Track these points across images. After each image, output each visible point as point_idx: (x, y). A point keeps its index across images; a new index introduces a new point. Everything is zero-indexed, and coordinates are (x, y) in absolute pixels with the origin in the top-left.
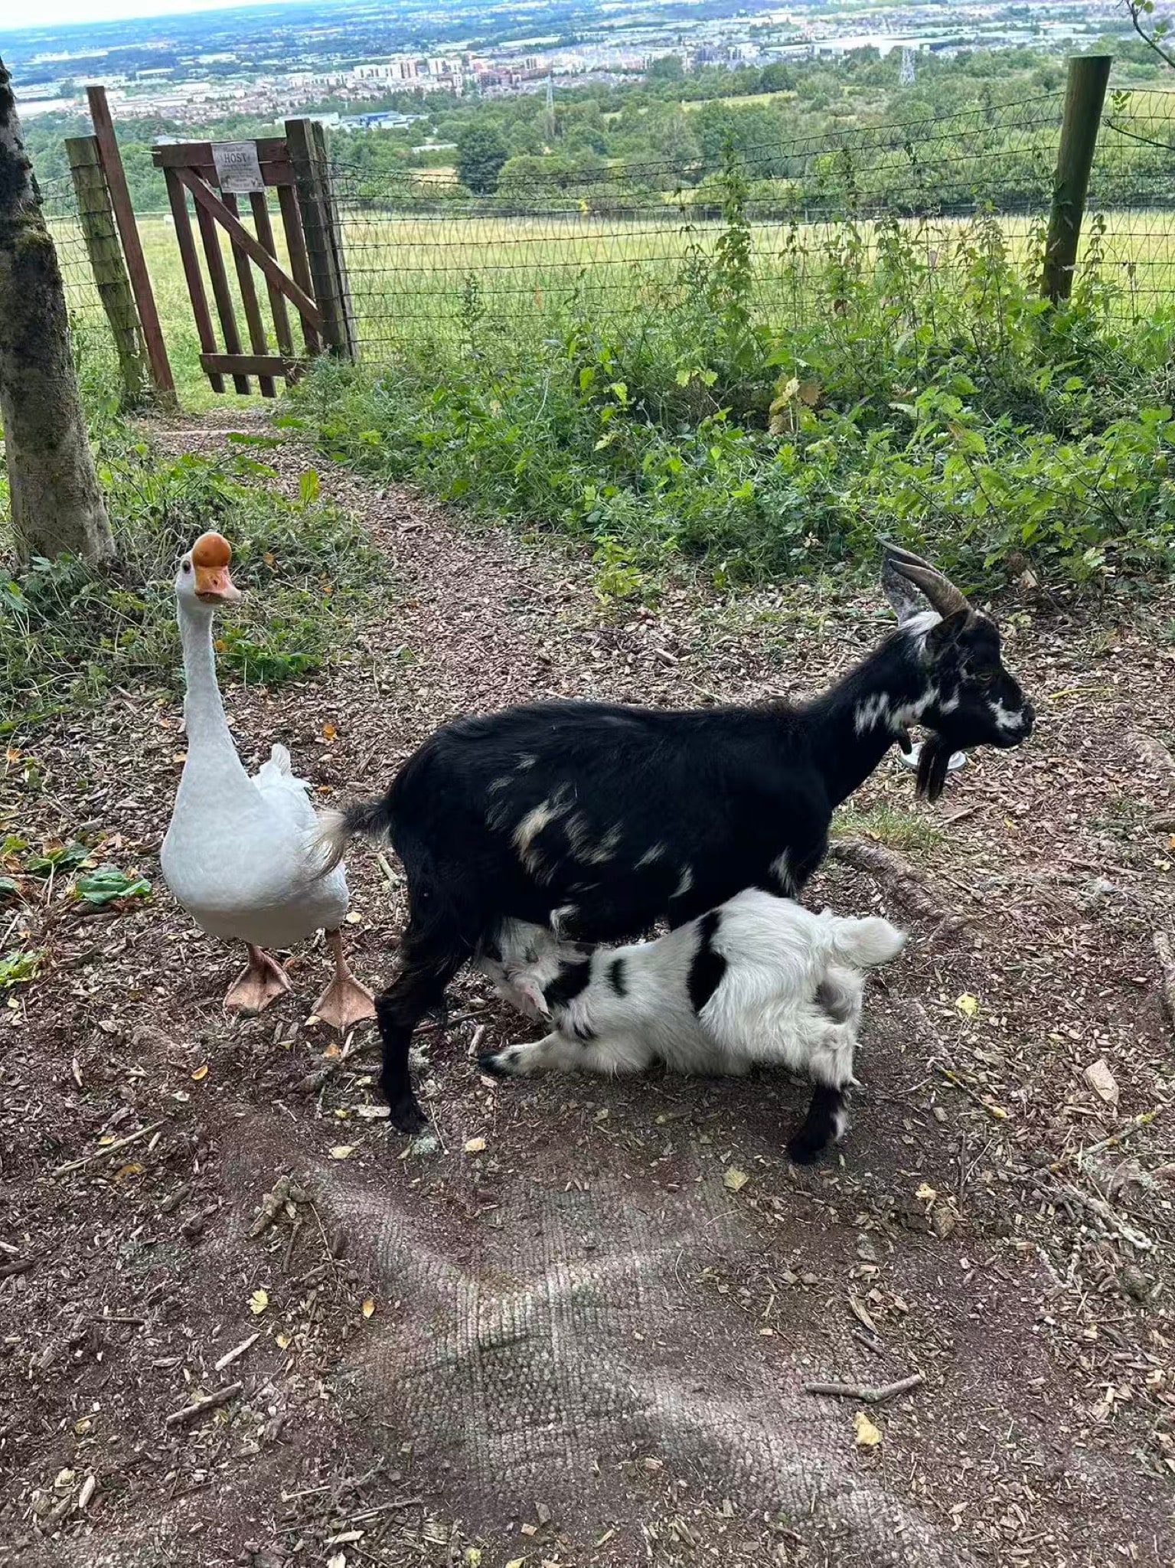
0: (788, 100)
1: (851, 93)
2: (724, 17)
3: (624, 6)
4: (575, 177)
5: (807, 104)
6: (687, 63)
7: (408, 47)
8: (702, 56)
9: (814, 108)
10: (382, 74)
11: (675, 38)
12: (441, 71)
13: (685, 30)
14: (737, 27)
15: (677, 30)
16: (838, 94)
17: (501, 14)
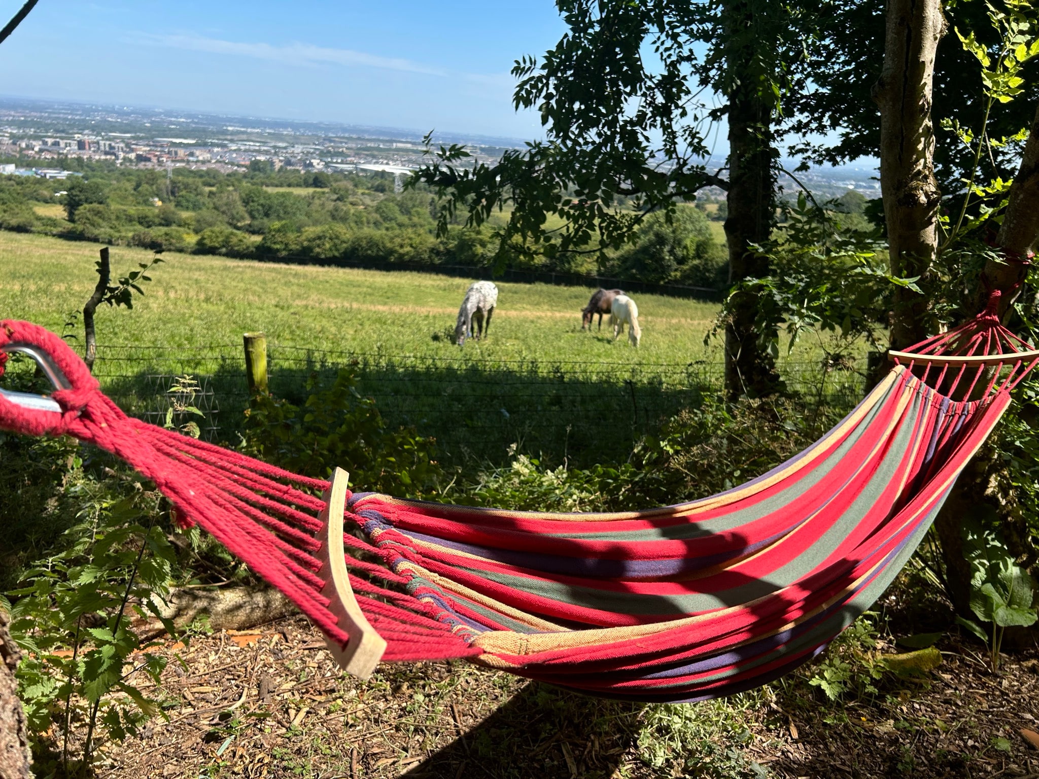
0: (323, 193)
1: (363, 194)
2: (305, 144)
3: (243, 129)
4: (157, 220)
5: (335, 197)
6: (278, 165)
7: (86, 132)
8: (288, 162)
9: (338, 199)
10: (62, 145)
11: (273, 151)
12: (107, 149)
13: (279, 148)
14: (312, 151)
15: (275, 147)
16: (354, 194)
17: (158, 122)
